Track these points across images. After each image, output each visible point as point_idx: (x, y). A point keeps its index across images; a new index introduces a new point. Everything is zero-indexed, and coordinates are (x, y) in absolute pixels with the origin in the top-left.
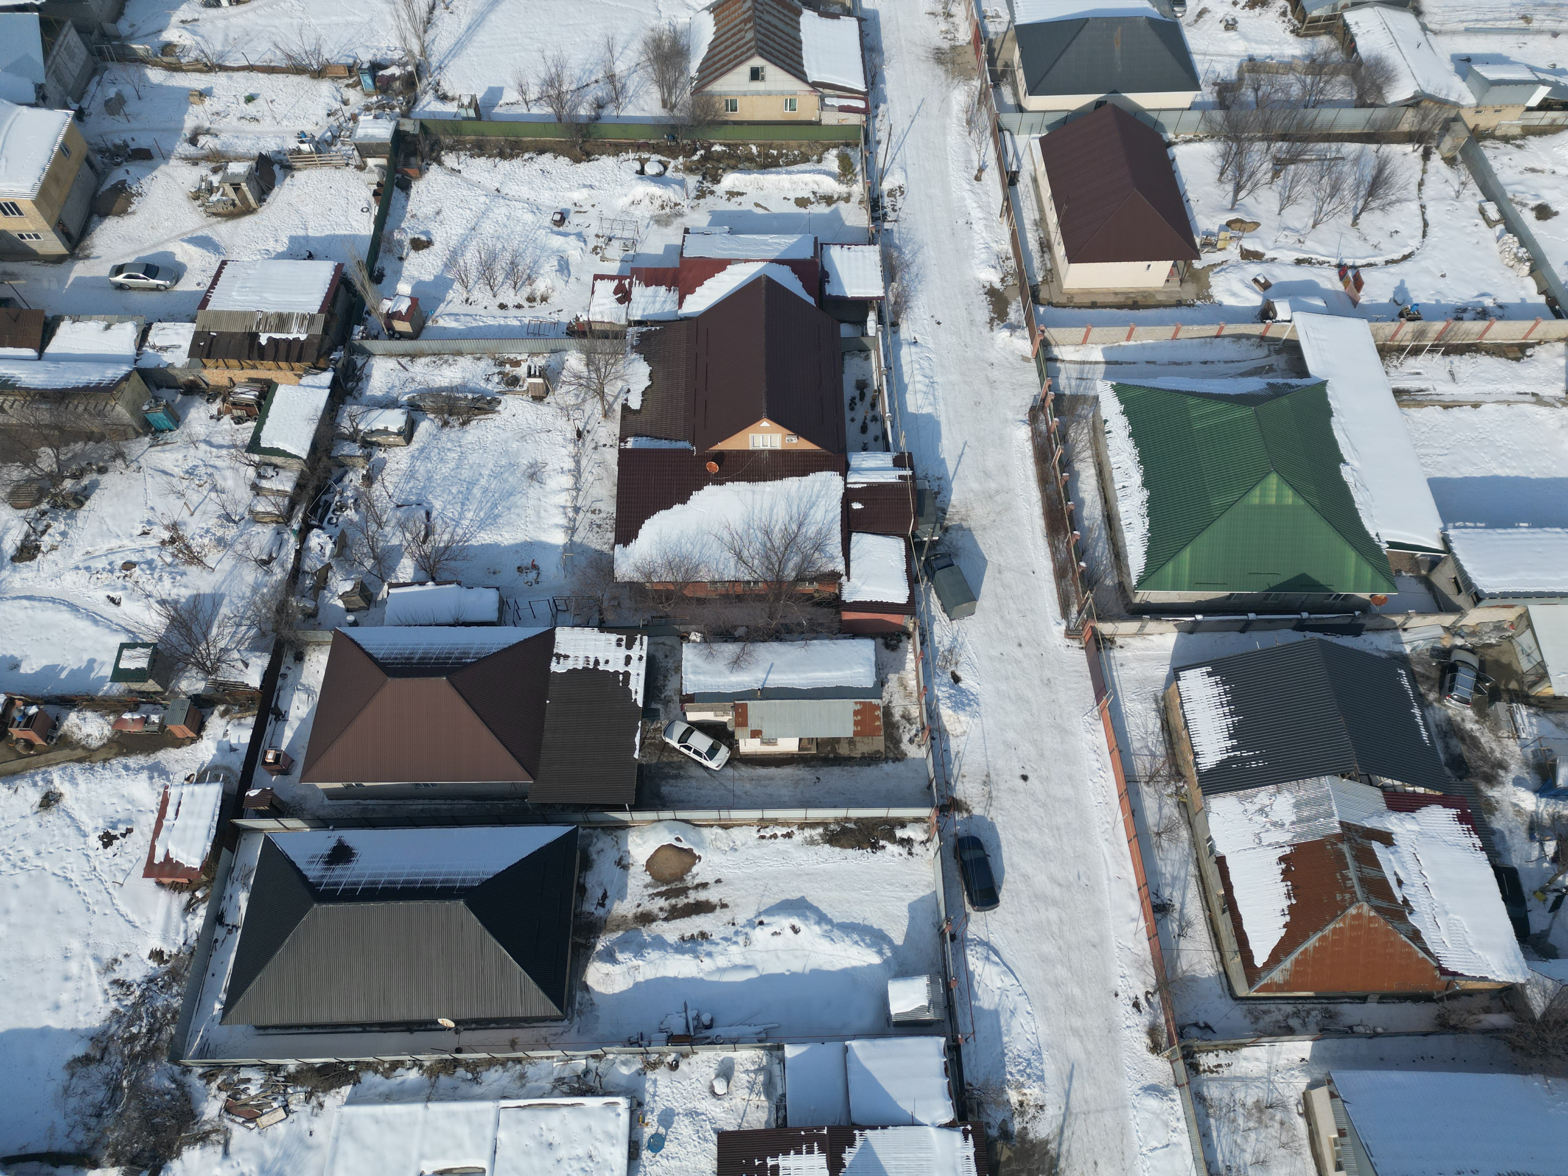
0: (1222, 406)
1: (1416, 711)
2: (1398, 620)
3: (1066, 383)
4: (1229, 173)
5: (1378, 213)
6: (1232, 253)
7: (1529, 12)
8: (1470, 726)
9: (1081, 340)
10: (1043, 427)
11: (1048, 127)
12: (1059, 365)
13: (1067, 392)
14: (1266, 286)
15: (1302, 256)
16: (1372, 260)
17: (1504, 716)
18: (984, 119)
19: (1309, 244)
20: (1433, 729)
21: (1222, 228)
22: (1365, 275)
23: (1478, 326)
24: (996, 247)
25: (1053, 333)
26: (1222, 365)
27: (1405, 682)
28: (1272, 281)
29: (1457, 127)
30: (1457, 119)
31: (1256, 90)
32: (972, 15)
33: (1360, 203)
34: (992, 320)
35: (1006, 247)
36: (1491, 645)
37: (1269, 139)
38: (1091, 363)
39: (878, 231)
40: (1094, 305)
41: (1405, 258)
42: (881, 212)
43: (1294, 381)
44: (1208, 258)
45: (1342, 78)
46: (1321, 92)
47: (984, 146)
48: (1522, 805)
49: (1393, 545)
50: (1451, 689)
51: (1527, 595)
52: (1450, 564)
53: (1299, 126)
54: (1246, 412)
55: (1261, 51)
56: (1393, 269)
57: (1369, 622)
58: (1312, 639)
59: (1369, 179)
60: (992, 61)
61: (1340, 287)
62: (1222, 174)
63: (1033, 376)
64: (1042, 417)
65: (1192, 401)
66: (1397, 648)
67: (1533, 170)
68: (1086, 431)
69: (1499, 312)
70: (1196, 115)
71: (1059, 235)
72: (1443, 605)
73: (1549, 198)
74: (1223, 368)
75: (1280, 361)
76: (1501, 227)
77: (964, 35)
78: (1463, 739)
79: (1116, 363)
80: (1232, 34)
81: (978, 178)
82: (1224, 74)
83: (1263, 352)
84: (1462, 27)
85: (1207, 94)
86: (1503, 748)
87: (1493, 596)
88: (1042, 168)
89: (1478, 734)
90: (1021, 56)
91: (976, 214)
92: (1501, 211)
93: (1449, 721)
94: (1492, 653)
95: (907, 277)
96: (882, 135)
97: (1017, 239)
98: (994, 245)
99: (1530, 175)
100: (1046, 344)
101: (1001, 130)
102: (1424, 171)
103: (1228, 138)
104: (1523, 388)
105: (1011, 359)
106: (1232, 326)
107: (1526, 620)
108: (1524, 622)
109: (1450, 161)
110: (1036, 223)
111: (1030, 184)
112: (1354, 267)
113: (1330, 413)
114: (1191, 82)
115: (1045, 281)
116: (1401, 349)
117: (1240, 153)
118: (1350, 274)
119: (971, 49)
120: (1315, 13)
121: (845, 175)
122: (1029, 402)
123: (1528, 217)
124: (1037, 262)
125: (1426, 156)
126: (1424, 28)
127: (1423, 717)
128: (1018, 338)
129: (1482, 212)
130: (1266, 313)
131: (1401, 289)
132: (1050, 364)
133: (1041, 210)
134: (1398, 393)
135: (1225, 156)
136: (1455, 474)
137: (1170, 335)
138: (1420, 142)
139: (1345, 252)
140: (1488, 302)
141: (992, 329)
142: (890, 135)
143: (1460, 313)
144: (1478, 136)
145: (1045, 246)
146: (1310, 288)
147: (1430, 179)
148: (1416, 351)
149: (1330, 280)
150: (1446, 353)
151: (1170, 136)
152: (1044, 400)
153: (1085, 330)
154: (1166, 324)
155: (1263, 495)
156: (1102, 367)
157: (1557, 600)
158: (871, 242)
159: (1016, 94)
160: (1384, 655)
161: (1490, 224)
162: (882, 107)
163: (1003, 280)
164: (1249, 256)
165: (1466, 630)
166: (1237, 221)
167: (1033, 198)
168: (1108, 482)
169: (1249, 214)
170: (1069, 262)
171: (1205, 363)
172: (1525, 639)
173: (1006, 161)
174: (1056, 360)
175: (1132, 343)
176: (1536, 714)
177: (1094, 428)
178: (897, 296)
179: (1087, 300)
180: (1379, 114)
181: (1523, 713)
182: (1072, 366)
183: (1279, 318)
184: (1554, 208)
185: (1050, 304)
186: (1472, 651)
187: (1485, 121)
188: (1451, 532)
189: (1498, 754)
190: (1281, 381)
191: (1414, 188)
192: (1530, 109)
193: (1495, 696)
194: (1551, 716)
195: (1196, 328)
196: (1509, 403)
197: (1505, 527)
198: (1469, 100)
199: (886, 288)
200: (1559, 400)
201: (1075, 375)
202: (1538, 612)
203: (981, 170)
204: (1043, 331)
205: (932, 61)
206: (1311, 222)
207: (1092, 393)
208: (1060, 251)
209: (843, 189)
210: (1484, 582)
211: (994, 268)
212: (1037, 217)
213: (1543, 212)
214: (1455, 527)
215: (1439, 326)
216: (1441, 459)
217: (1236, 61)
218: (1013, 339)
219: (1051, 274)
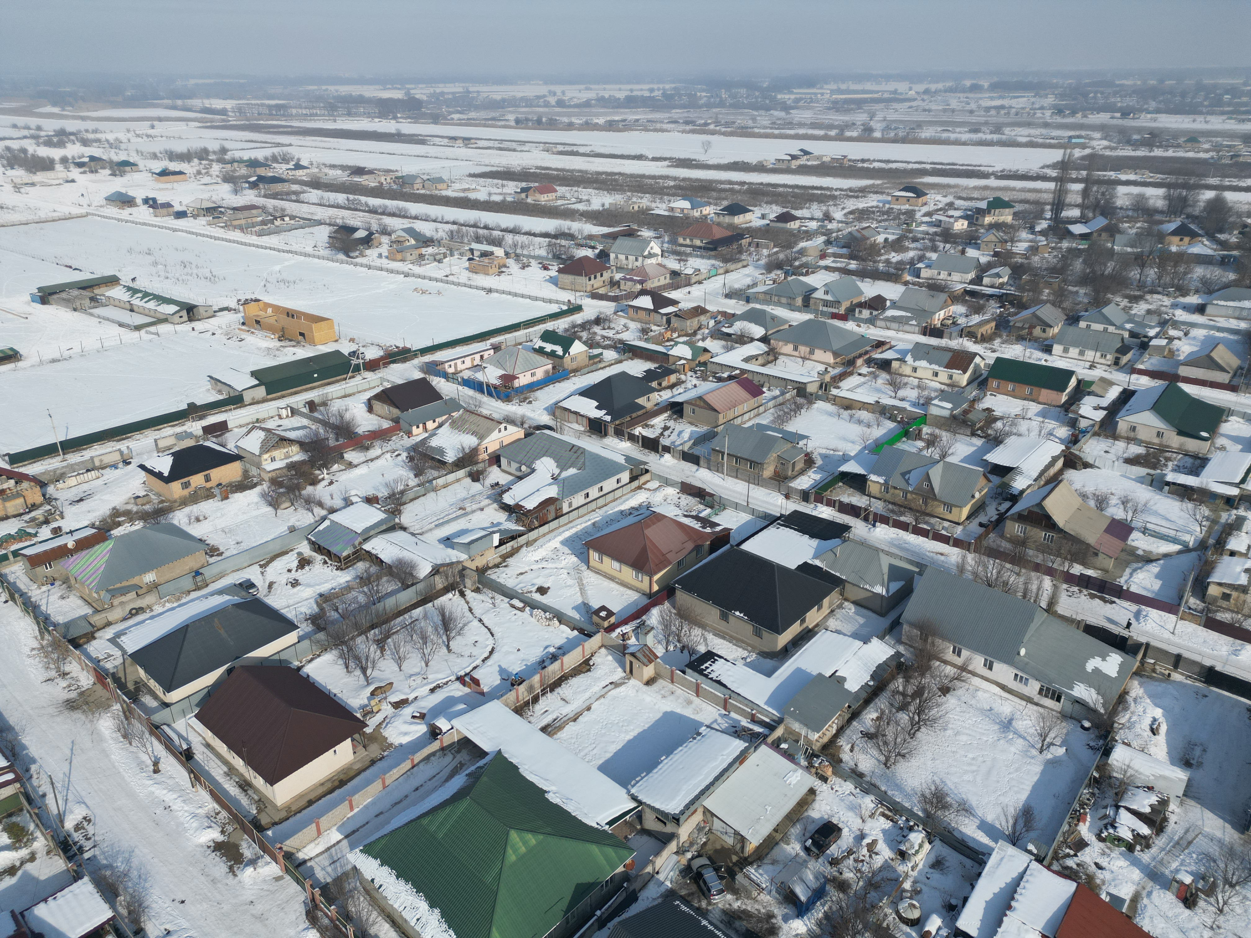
0: (448, 810)
1: (704, 922)
2: (649, 869)
3: (323, 874)
4: (352, 664)
5: (458, 637)
6: (387, 709)
7: (462, 505)
8: (736, 905)
9: (315, 834)
10: (326, 921)
11: (197, 705)
12: (309, 864)
13: (329, 880)
14: (422, 716)
15: (432, 686)
16: (474, 665)
17: (746, 882)
18: (138, 726)
19: (431, 677)
20: (721, 926)
21: (369, 699)
22: (476, 675)
23: (556, 665)
24: (202, 812)
25: (289, 844)
26: (429, 783)
27: (684, 908)
28: (424, 711)
29: (467, 572)
30: (464, 568)
31: (337, 610)
32: (86, 665)
33: (445, 638)
34: (231, 868)
35: (211, 806)
36: (705, 844)
37: (364, 632)
38: (334, 845)
39: (80, 865)
40: (310, 803)
41: (491, 652)
42: (75, 848)
43: (481, 763)
44: (372, 723)
45: (385, 579)
46: (378, 592)
47: (148, 745)
48: (799, 932)
49: (610, 823)
50: (709, 891)
51: (697, 798)
52: (647, 810)
53: (377, 615)
54: (466, 803)
55: (325, 588)
56: (489, 662)
57: (636, 885)
58: (615, 926)
59: (440, 623)
60: (122, 686)
61: (467, 690)
62: (347, 667)
63: (294, 887)
64: (320, 914)
65: (425, 821)
66: (662, 889)
67: (522, 574)
68: (362, 899)
69: (561, 651)
70: (306, 643)
71: (251, 771)
72: (665, 839)
73: (540, 582)
74: (430, 785)
75: (463, 756)
76: (528, 609)
77: (86, 680)
78: (740, 918)
79: (354, 832)
80: (299, 588)
81: (156, 771)
82: (308, 612)
83: (449, 757)
84: (433, 525)
85: (305, 628)
86: (761, 903)
87: (682, 812)
88: (209, 735)
89: (744, 907)
90: (146, 671)
91: (169, 797)
92: (521, 601)
93: (724, 912)
94: (709, 847)
95: (130, 884)
96: (45, 788)
97: (217, 794)
98: (200, 811)
99: (521, 577)
100: (289, 856)
101: (157, 727)
102: (467, 603)
103: (336, 646)
104: (604, 683)
105: (265, 887)
106: (418, 754)
107: (707, 812)
108: (709, 815)
109: (477, 590)
110: (227, 774)
111: (206, 750)
112: (466, 675)
113: (516, 768)
114: (288, 626)
115: (260, 811)
116: (527, 704)
117: (350, 649)
118: (467, 679)
119: (99, 687)
120: (345, 554)
121: (20, 841)
122: (302, 910)
123: (537, 597)
124: (244, 801)
125: (462, 594)
126: (413, 534)
127: (711, 923)
128: (263, 867)
129: (513, 606)
130: (434, 733)
131: (502, 671)
132: (301, 868)
133: (225, 762)
134: (544, 729)
135: (342, 656)
136: (609, 755)
137: (380, 787)
138: (454, 589)
139: (456, 670)
140: (552, 650)
141: (235, 875)
142: (52, 784)
143: (542, 664)
144: (482, 571)
145: (245, 786)
146: (451, 701)
147: (473, 605)
148: (536, 699)
149: (458, 690)
150: (552, 690)
151: (297, 663)
152: (313, 900)
153: (314, 825)
154: (373, 782)
155: (515, 851)
156: (345, 843)
157: (712, 789)
158: (77, 877)
159: (156, 697)
160: (660, 900)
161: (521, 610)
162: (33, 768)
163: (223, 832)
164: (398, 705)
165: (686, 845)
166: (376, 689)
167: (214, 758)
168: (404, 925)
169: (381, 680)
170: (272, 785)
171: (417, 789)
172: (717, 825)
173: (174, 746)
174: (305, 862)
175: (356, 810)
176: (759, 866)
177: (367, 892)
178: (128, 906)
179: (303, 802)
180: (420, 586)
181: (751, 870)
182: (321, 857)
183: (444, 731)
184: (546, 586)
185: (275, 824)
186: (699, 855)
187: (480, 562)
188: (633, 791)
189: (763, 911)
190: (473, 768)
191: (468, 614)
192: (496, 547)
193: (732, 874)
194: (765, 861)
195: (395, 771)
196: (603, 696)
197: (656, 767)
198: (463, 557)
199: (113, 907)
200: (624, 678)
201: (327, 863)
202: (709, 802)
203: (156, 763)
204: (281, 848)
205: (66, 712)
206: (423, 664)
207: (349, 867)
208: (259, 782)
209: (24, 853)
210: (673, 807)
211: (210, 827)
212: (226, 769)
213: (542, 590)
214: (633, 786)
215: (536, 678)
216: (595, 751)
217: (312, 601)
218: (259, 870)
219: (262, 803)
